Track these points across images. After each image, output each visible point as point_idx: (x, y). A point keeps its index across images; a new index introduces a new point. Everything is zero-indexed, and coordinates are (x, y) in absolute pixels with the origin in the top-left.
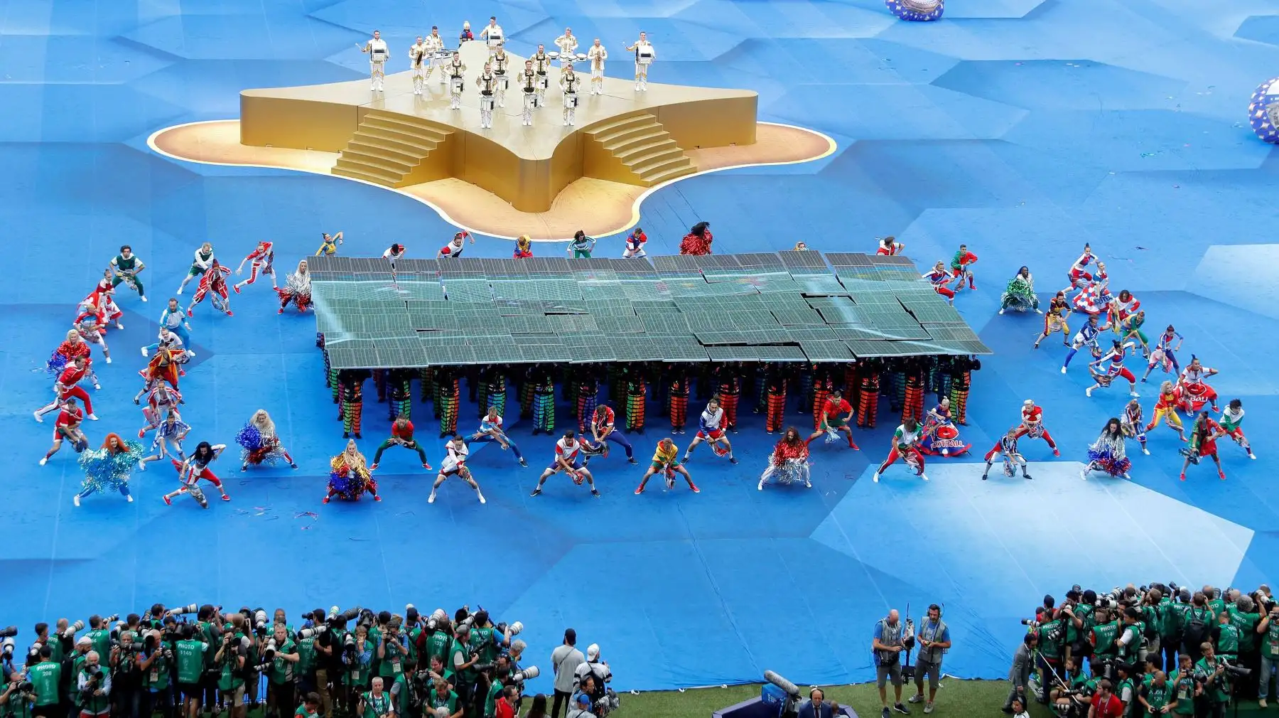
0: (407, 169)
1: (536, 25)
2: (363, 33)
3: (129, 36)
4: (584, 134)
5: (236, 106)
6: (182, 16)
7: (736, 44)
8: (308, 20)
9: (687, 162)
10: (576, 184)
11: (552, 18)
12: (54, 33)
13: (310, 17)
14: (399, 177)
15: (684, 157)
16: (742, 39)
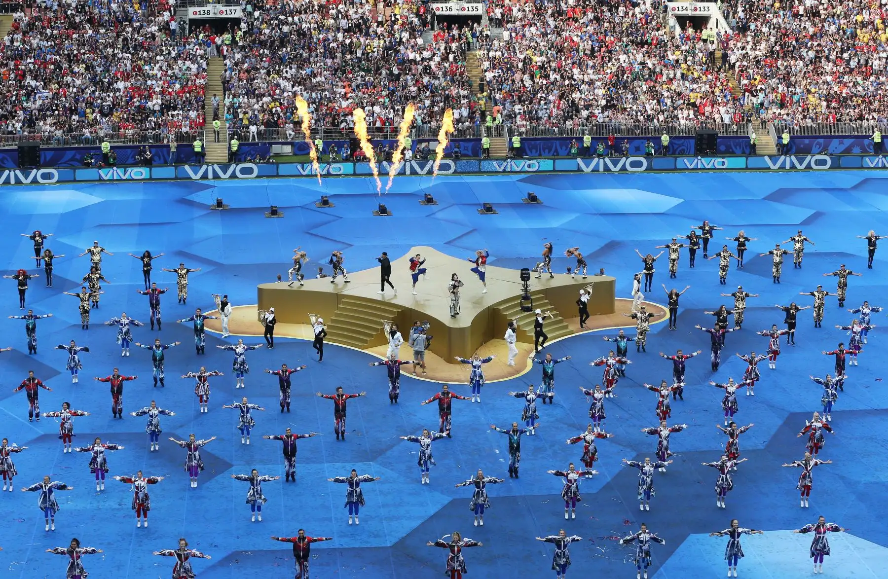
0: (371, 336)
1: (462, 236)
2: (343, 243)
3: (186, 250)
4: (494, 309)
5: (255, 295)
6: (223, 235)
7: (603, 245)
8: (308, 236)
9: (566, 327)
10: (488, 343)
11: (475, 230)
12: (137, 250)
13: (309, 233)
14: (365, 342)
15: (565, 324)
16: (607, 241)
